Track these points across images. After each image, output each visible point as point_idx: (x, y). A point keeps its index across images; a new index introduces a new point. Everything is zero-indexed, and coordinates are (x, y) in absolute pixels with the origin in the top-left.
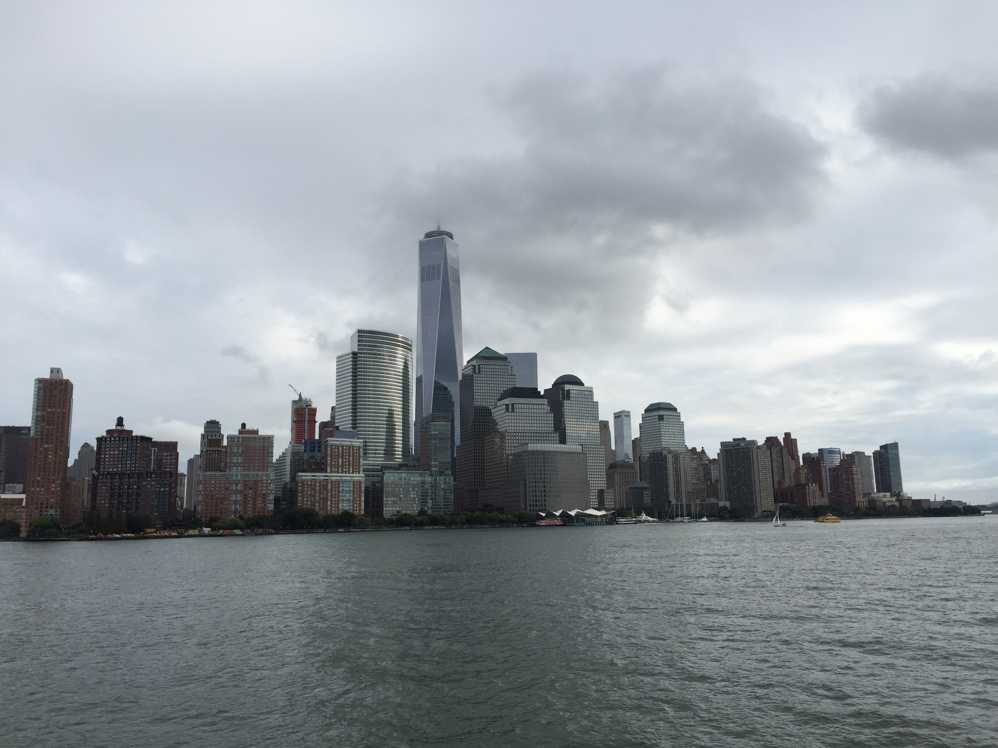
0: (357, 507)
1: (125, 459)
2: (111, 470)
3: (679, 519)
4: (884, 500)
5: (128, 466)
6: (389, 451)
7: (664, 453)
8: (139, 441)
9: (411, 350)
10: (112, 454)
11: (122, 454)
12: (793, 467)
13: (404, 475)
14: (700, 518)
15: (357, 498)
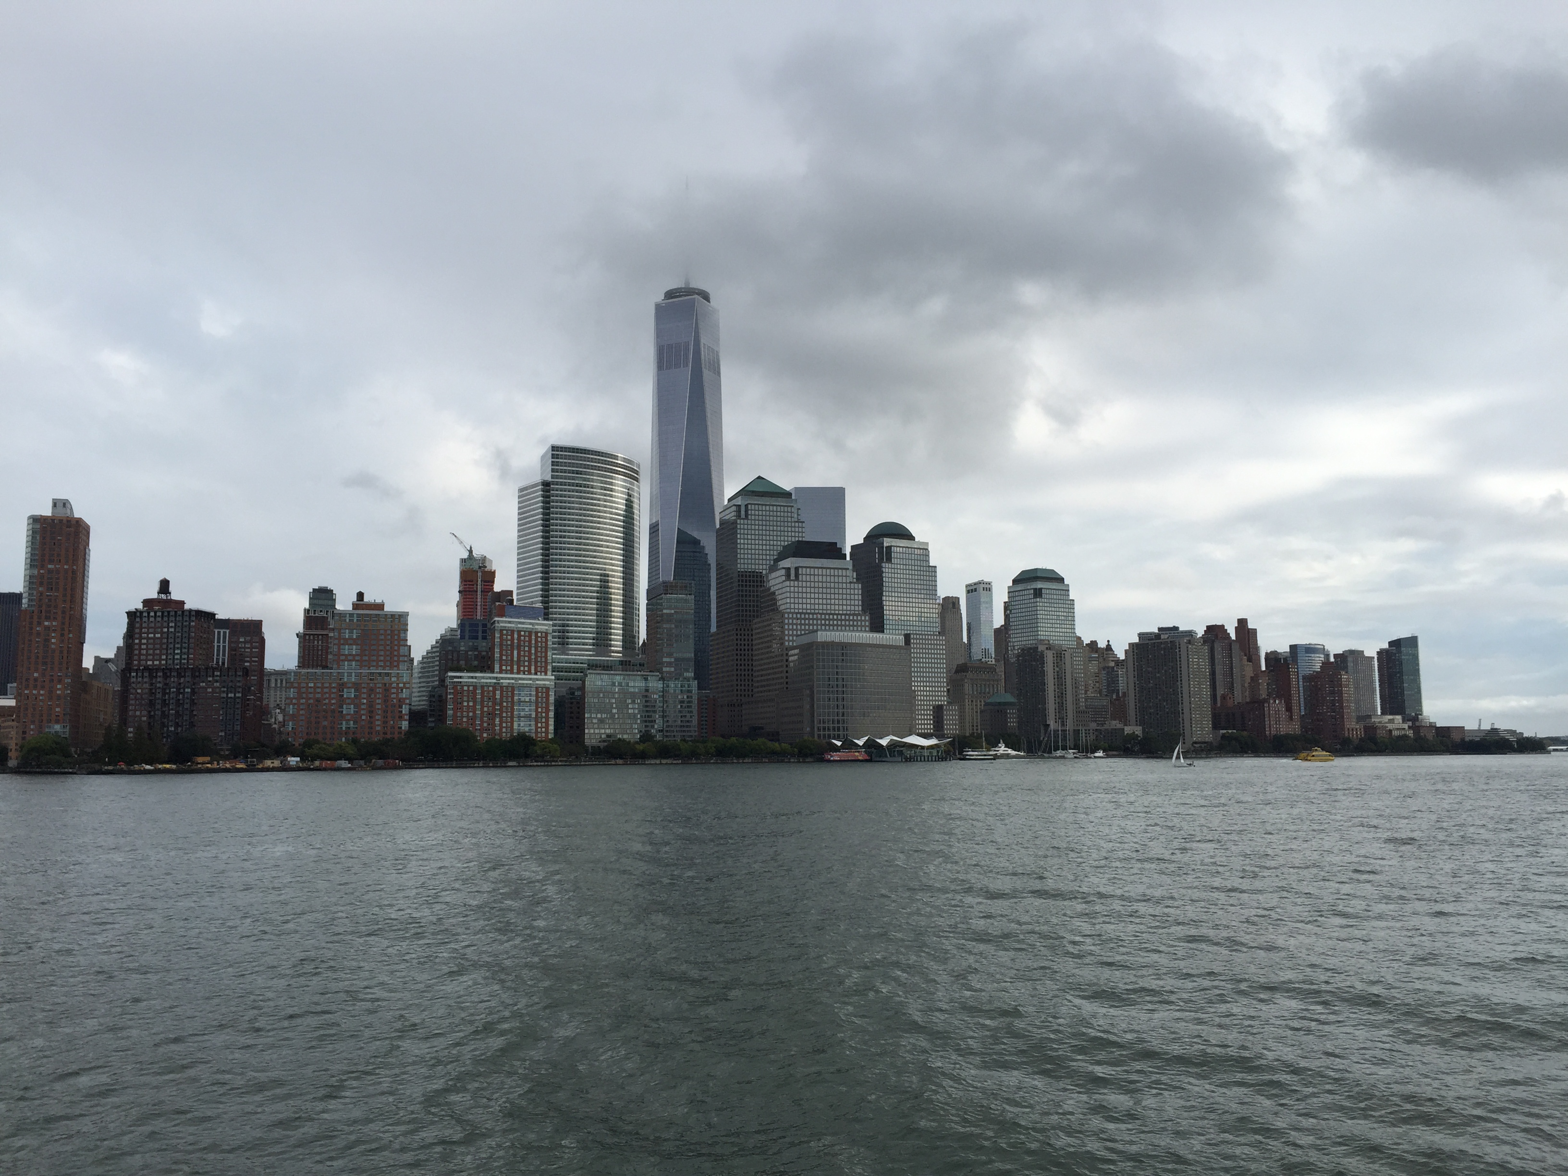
0: (541, 728)
1: (172, 646)
2: (150, 663)
3: (1059, 753)
4: (1390, 726)
5: (176, 657)
6: (602, 640)
7: (1041, 648)
8: (194, 618)
9: (637, 480)
10: (151, 638)
11: (167, 639)
12: (1249, 672)
13: (618, 679)
14: (1093, 752)
15: (542, 712)
